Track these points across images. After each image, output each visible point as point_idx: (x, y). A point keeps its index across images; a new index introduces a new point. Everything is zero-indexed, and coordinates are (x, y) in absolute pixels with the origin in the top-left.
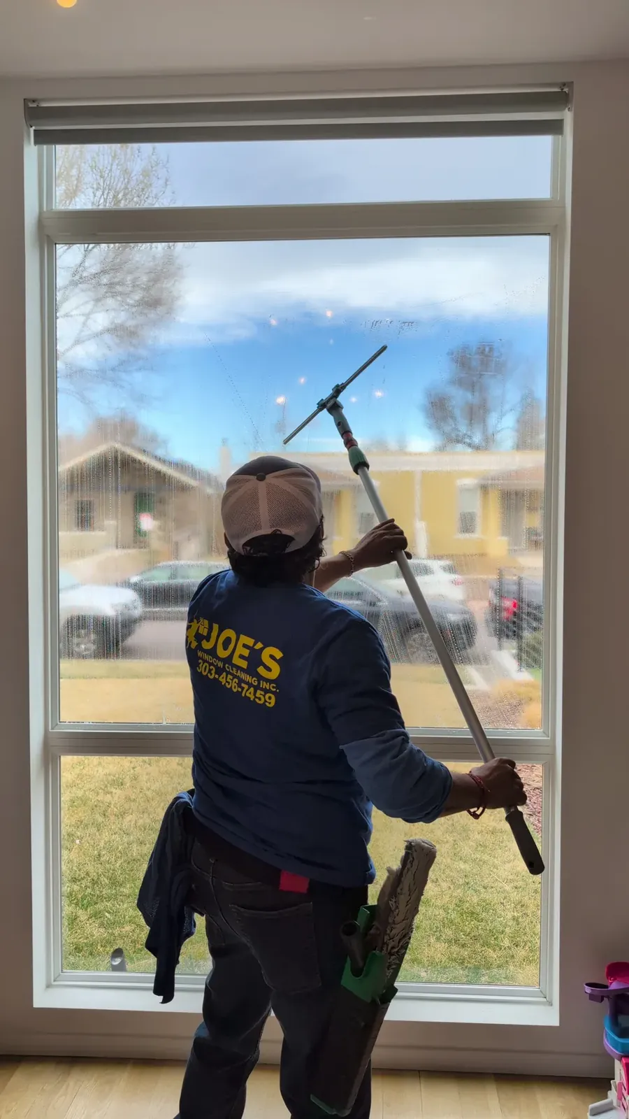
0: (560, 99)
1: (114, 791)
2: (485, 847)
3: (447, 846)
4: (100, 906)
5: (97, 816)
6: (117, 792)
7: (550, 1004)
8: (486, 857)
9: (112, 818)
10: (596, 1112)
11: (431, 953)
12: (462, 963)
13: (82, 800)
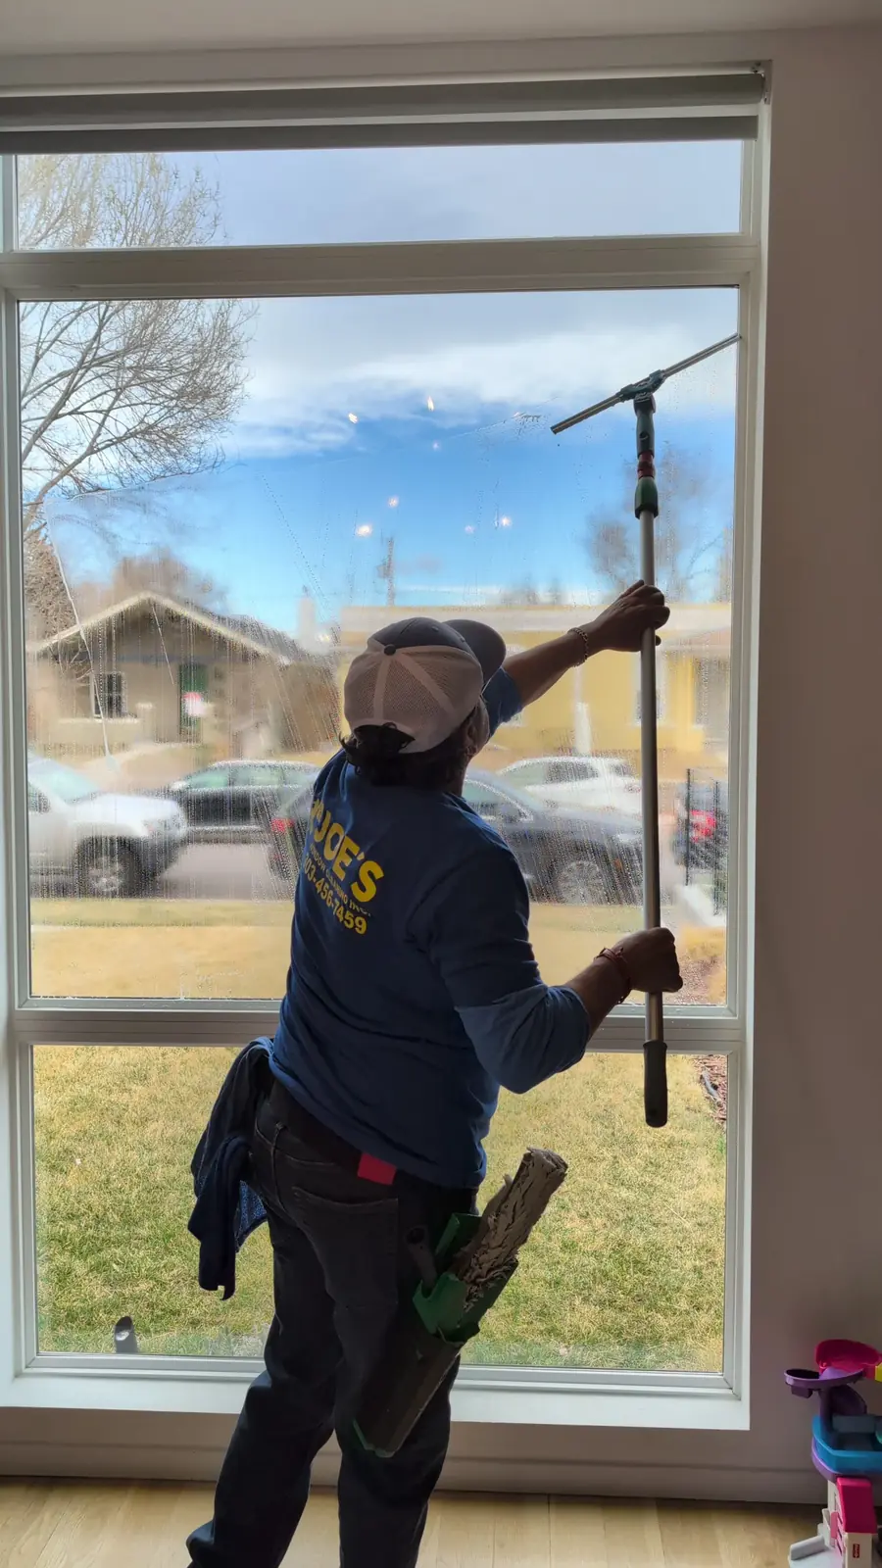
0: (753, 85)
1: (134, 1087)
2: (658, 1166)
3: (604, 1164)
4: (105, 1255)
5: (108, 1123)
6: (137, 1088)
7: (738, 1397)
8: (658, 1181)
9: (129, 1127)
10: (800, 1556)
11: (575, 1320)
12: (619, 1335)
13: (87, 1102)
